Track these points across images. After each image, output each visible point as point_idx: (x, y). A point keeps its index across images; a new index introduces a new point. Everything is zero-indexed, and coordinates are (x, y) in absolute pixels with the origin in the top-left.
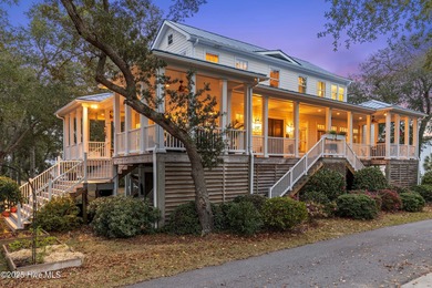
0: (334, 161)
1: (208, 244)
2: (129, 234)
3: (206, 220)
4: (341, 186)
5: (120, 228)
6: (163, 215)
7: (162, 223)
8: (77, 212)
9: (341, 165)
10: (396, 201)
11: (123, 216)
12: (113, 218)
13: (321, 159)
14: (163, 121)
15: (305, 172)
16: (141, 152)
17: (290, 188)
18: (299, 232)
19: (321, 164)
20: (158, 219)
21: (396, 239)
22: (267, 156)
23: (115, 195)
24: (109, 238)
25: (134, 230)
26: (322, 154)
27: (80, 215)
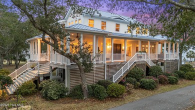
0: (141, 63)
1: (86, 104)
2: (55, 99)
3: (85, 93)
4: (142, 75)
5: (52, 96)
6: (69, 90)
7: (69, 93)
8: (35, 87)
9: (144, 64)
10: (166, 80)
11: (53, 92)
12: (49, 92)
13: (135, 62)
14: (69, 56)
15: (128, 68)
16: (61, 64)
17: (122, 75)
18: (122, 98)
19: (135, 65)
20: (67, 91)
21: (160, 101)
22: (113, 61)
23: (51, 79)
24: (47, 100)
25: (57, 97)
26: (136, 61)
27: (37, 88)
